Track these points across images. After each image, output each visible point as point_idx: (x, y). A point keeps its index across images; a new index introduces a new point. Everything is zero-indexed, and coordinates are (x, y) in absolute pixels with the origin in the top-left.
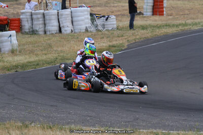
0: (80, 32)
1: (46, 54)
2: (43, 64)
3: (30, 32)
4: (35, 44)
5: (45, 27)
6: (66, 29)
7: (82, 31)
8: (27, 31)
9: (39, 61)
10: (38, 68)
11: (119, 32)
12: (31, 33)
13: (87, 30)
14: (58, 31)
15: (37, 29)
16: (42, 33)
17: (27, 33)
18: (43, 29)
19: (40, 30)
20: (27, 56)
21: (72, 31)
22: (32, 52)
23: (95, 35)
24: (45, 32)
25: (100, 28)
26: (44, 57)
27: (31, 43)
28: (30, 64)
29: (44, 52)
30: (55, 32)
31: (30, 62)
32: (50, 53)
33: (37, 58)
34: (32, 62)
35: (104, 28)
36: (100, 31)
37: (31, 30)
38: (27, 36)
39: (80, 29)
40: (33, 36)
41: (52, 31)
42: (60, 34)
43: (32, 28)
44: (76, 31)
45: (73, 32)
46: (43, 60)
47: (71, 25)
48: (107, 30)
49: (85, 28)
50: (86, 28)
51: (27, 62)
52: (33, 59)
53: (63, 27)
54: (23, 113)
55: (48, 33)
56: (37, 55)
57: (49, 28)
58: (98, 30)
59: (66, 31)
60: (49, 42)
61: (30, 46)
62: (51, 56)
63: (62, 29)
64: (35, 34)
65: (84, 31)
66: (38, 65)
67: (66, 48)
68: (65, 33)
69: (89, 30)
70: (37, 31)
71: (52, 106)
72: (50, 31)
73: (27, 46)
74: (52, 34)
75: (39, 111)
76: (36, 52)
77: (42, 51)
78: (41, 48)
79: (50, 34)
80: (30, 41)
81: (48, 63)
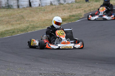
0: (46, 6)
1: (20, 24)
2: (18, 32)
3: (6, 6)
4: (11, 16)
6: (35, 3)
7: (48, 5)
8: (4, 6)
9: (15, 29)
10: (14, 35)
11: (77, 4)
12: (7, 8)
13: (51, 4)
14: (28, 5)
16: (15, 7)
17: (4, 8)
18: (16, 4)
20: (5, 26)
21: (40, 5)
22: (8, 23)
24: (18, 6)
25: (62, 2)
26: (18, 27)
27: (7, 15)
28: (7, 32)
29: (18, 22)
30: (27, 6)
32: (23, 23)
33: (13, 28)
34: (9, 30)
35: (65, 1)
36: (62, 4)
37: (7, 5)
38: (4, 10)
39: (46, 3)
40: (9, 10)
41: (24, 5)
42: (30, 8)
43: (8, 3)
44: (43, 5)
45: (41, 6)
46: (17, 29)
48: (67, 3)
49: (50, 2)
51: (5, 31)
52: (10, 28)
53: (33, 2)
54: (4, 71)
55: (21, 7)
56: (12, 25)
57: (21, 3)
58: (60, 4)
59: (34, 5)
60: (22, 14)
61: (7, 18)
62: (24, 25)
63: (32, 4)
64: (10, 8)
65: (49, 4)
66: (14, 32)
67: (35, 19)
68: (34, 6)
69: (53, 3)
70: (11, 6)
71: (26, 64)
72: (22, 6)
73: (5, 18)
74: (24, 8)
75: (16, 69)
76: (11, 23)
77: (16, 21)
78: (15, 19)
79: (22, 8)
80: (6, 14)
81: (22, 31)
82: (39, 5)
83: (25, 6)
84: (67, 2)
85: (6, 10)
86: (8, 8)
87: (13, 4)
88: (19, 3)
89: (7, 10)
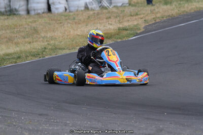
0: (77, 11)
1: (30, 43)
2: (27, 57)
3: (6, 12)
4: (14, 28)
5: (28, 4)
6: (57, 6)
7: (80, 9)
8: (3, 10)
9: (21, 52)
10: (19, 62)
11: (132, 9)
12: (8, 13)
13: (87, 8)
14: (46, 10)
15: (17, 7)
16: (23, 13)
17: (2, 14)
18: (24, 7)
19: (21, 8)
20: (4, 46)
21: (66, 9)
22: (10, 40)
23: (98, 14)
24: (28, 12)
25: (105, 4)
26: (27, 47)
27: (8, 27)
28: (8, 57)
29: (27, 40)
30: (43, 11)
31: (8, 55)
32: (36, 41)
33: (18, 49)
34: (11, 54)
35: (111, 3)
36: (106, 8)
37: (8, 9)
38: (2, 17)
39: (78, 7)
40: (11, 17)
41: (37, 10)
42: (49, 14)
43: (10, 6)
44: (72, 9)
45: (68, 11)
46: (25, 52)
47: (64, 2)
48: (114, 7)
49: (84, 5)
50: (86, 4)
51: (3, 55)
52: (12, 49)
53: (53, 3)
55: (32, 13)
56: (17, 44)
57: (33, 5)
58: (103, 7)
59: (57, 9)
60: (34, 25)
61: (8, 31)
62: (38, 45)
63: (52, 7)
64: (15, 14)
65: (83, 9)
66: (19, 57)
67: (58, 34)
68: (56, 12)
69: (90, 7)
70: (16, 10)
71: (40, 115)
72: (34, 10)
73: (4, 32)
74: (38, 14)
75: (22, 123)
76: (16, 40)
77: (24, 38)
78: (23, 34)
79: (35, 14)
80: (7, 24)
81: (34, 56)
82: (64, 9)
83: (39, 11)
84: (113, 5)
85: (6, 17)
86: (10, 15)
87: (19, 7)
88: (29, 6)
89: (8, 18)
